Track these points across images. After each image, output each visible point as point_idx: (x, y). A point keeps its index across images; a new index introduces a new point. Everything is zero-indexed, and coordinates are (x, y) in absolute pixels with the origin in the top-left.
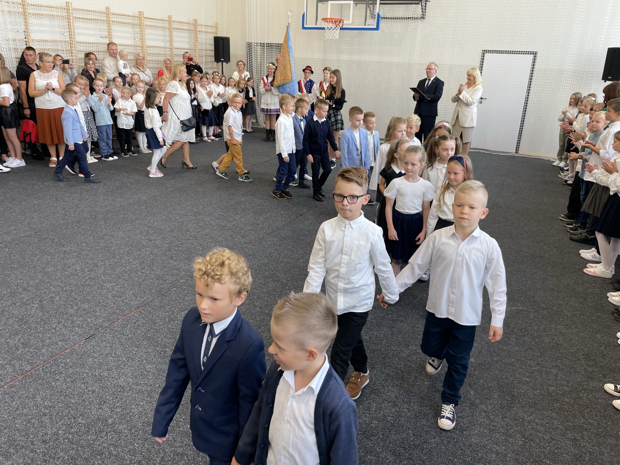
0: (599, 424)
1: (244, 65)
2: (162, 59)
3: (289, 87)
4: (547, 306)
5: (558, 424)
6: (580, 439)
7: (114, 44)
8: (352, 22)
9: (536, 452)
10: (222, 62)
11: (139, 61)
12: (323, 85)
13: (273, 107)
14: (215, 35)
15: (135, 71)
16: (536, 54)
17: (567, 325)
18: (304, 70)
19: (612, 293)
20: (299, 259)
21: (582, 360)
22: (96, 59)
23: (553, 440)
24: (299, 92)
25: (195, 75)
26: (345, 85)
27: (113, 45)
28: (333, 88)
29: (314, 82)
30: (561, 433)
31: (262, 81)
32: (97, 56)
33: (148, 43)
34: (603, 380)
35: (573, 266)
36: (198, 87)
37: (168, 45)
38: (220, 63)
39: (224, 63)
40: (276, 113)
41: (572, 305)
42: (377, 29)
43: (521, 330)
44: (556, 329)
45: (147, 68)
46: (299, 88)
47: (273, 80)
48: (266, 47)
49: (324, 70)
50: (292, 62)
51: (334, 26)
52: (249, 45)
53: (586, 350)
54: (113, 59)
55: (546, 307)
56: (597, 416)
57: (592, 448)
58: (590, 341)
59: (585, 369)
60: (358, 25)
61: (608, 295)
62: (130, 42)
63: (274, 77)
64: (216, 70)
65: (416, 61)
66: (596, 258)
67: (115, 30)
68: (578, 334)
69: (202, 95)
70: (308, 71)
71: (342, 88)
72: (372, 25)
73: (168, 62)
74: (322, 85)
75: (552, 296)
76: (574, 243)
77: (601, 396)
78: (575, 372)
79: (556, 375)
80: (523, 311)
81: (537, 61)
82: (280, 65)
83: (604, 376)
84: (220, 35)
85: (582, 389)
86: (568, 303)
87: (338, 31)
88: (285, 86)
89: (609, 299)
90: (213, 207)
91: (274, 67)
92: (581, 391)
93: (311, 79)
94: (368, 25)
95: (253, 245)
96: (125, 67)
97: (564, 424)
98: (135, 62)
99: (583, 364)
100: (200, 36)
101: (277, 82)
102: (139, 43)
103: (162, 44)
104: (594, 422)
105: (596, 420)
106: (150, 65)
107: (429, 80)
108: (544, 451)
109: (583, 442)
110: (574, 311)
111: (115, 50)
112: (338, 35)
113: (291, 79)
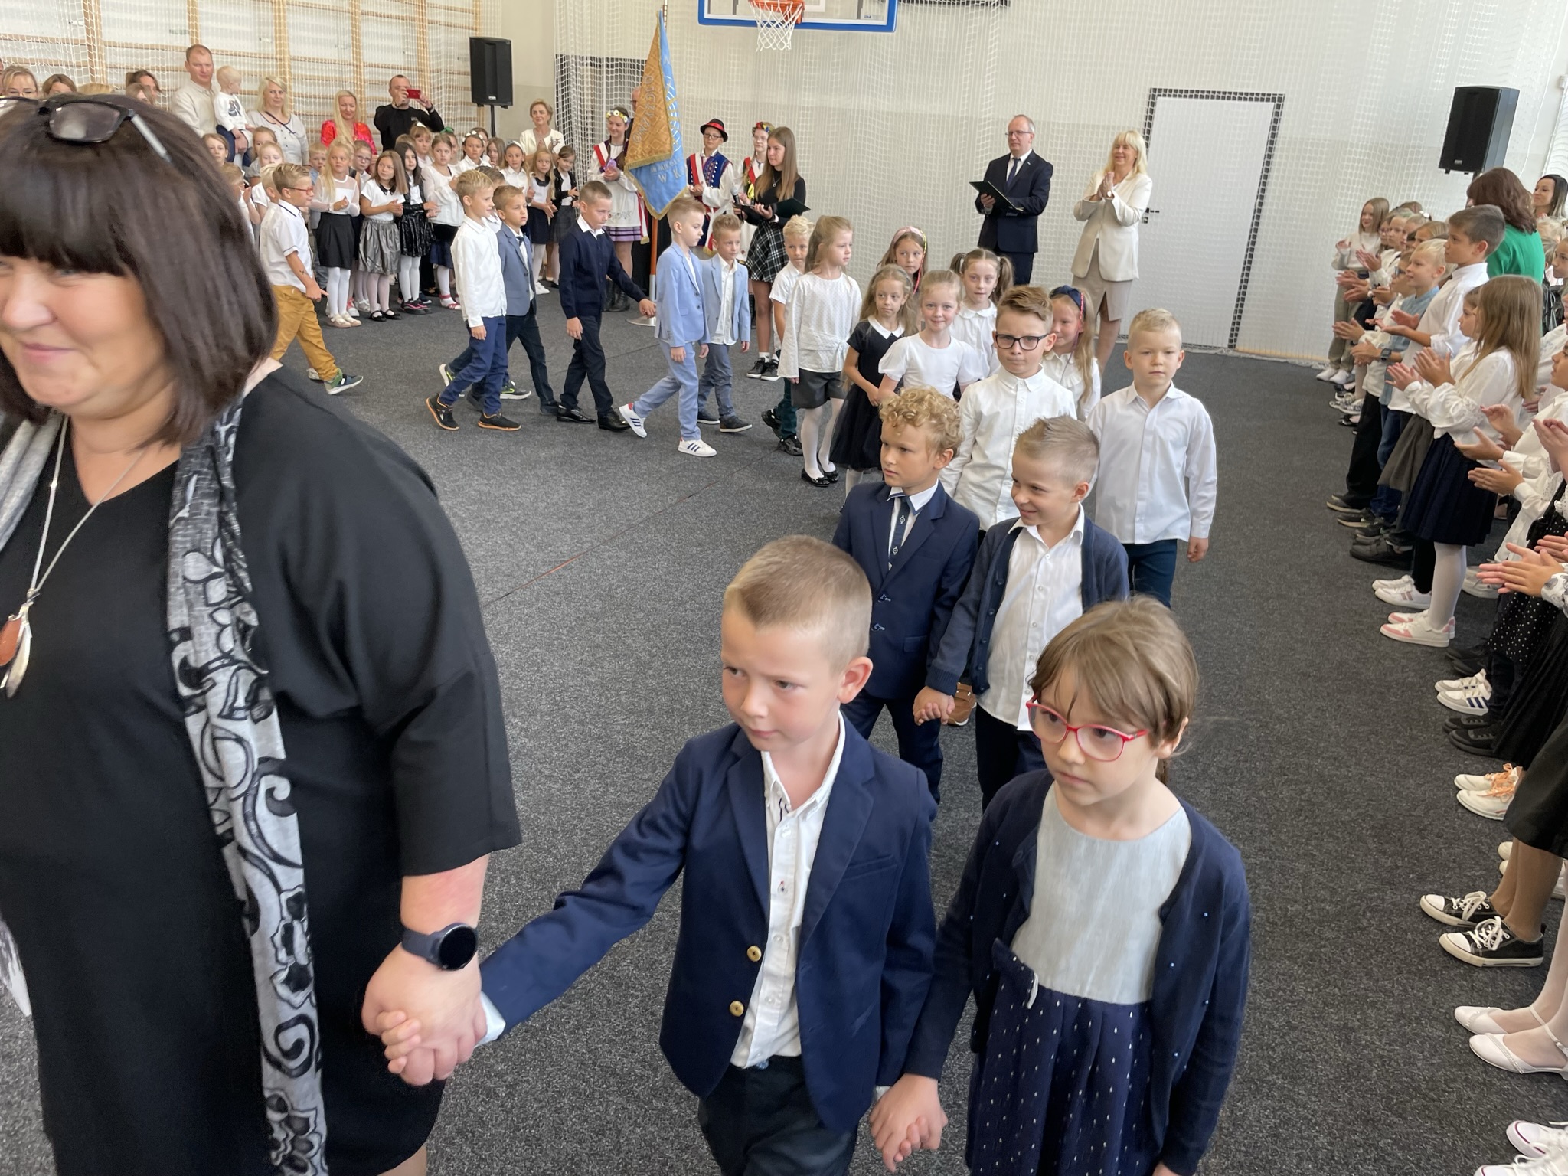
0: (1405, 991)
1: (550, 113)
3: (664, 171)
4: (1289, 712)
5: (1306, 992)
6: (1360, 1027)
7: (203, 51)
8: (826, 8)
9: (1251, 1057)
10: (492, 104)
11: (273, 96)
12: (751, 169)
13: (623, 224)
14: (473, 34)
15: (261, 121)
16: (1280, 100)
17: (1335, 759)
18: (703, 129)
19: (1447, 683)
20: (684, 603)
21: (1370, 840)
22: (157, 88)
23: (1293, 1028)
24: (690, 183)
25: (418, 136)
26: (805, 167)
27: (200, 52)
28: (774, 174)
29: (728, 162)
30: (1312, 1013)
31: (595, 156)
32: (160, 81)
33: (296, 49)
34: (1419, 888)
35: (1357, 618)
36: (427, 166)
37: (348, 56)
38: (487, 108)
39: (497, 108)
40: (632, 238)
41: (1349, 710)
42: (889, 27)
43: (1225, 770)
44: (1309, 768)
45: (295, 118)
46: (689, 174)
47: (624, 153)
48: (605, 68)
49: (755, 129)
50: (672, 108)
51: (779, 17)
52: (563, 62)
53: (1380, 817)
54: (201, 88)
55: (1286, 715)
56: (1400, 973)
57: (1387, 1047)
58: (1391, 795)
59: (1376, 861)
60: (841, 18)
61: (1438, 686)
62: (248, 46)
63: (626, 145)
64: (475, 124)
65: (986, 113)
66: (1411, 599)
67: (207, 13)
68: (1360, 780)
69: (438, 188)
70: (713, 132)
71: (797, 175)
72: (877, 18)
73: (350, 100)
74: (748, 168)
75: (1303, 691)
76: (1361, 563)
77: (1412, 924)
78: (1352, 869)
79: (1305, 877)
80: (1231, 725)
81: (1284, 118)
82: (641, 115)
83: (1422, 878)
84: (486, 32)
85: (1368, 908)
86: (1339, 706)
87: (791, 30)
88: (654, 169)
89: (1440, 697)
90: (464, 474)
91: (626, 119)
92: (1364, 912)
93: (722, 153)
94: (866, 17)
95: (564, 568)
96: (233, 111)
97: (1320, 991)
98: (260, 98)
99: (1370, 850)
100: (431, 34)
101: (633, 157)
102: (271, 50)
103: (331, 54)
104: (1393, 987)
105: (1399, 983)
106: (301, 108)
107: (1016, 160)
108: (1269, 1056)
109: (1366, 1034)
110: (1353, 725)
111: (207, 65)
112: (789, 42)
113: (670, 151)
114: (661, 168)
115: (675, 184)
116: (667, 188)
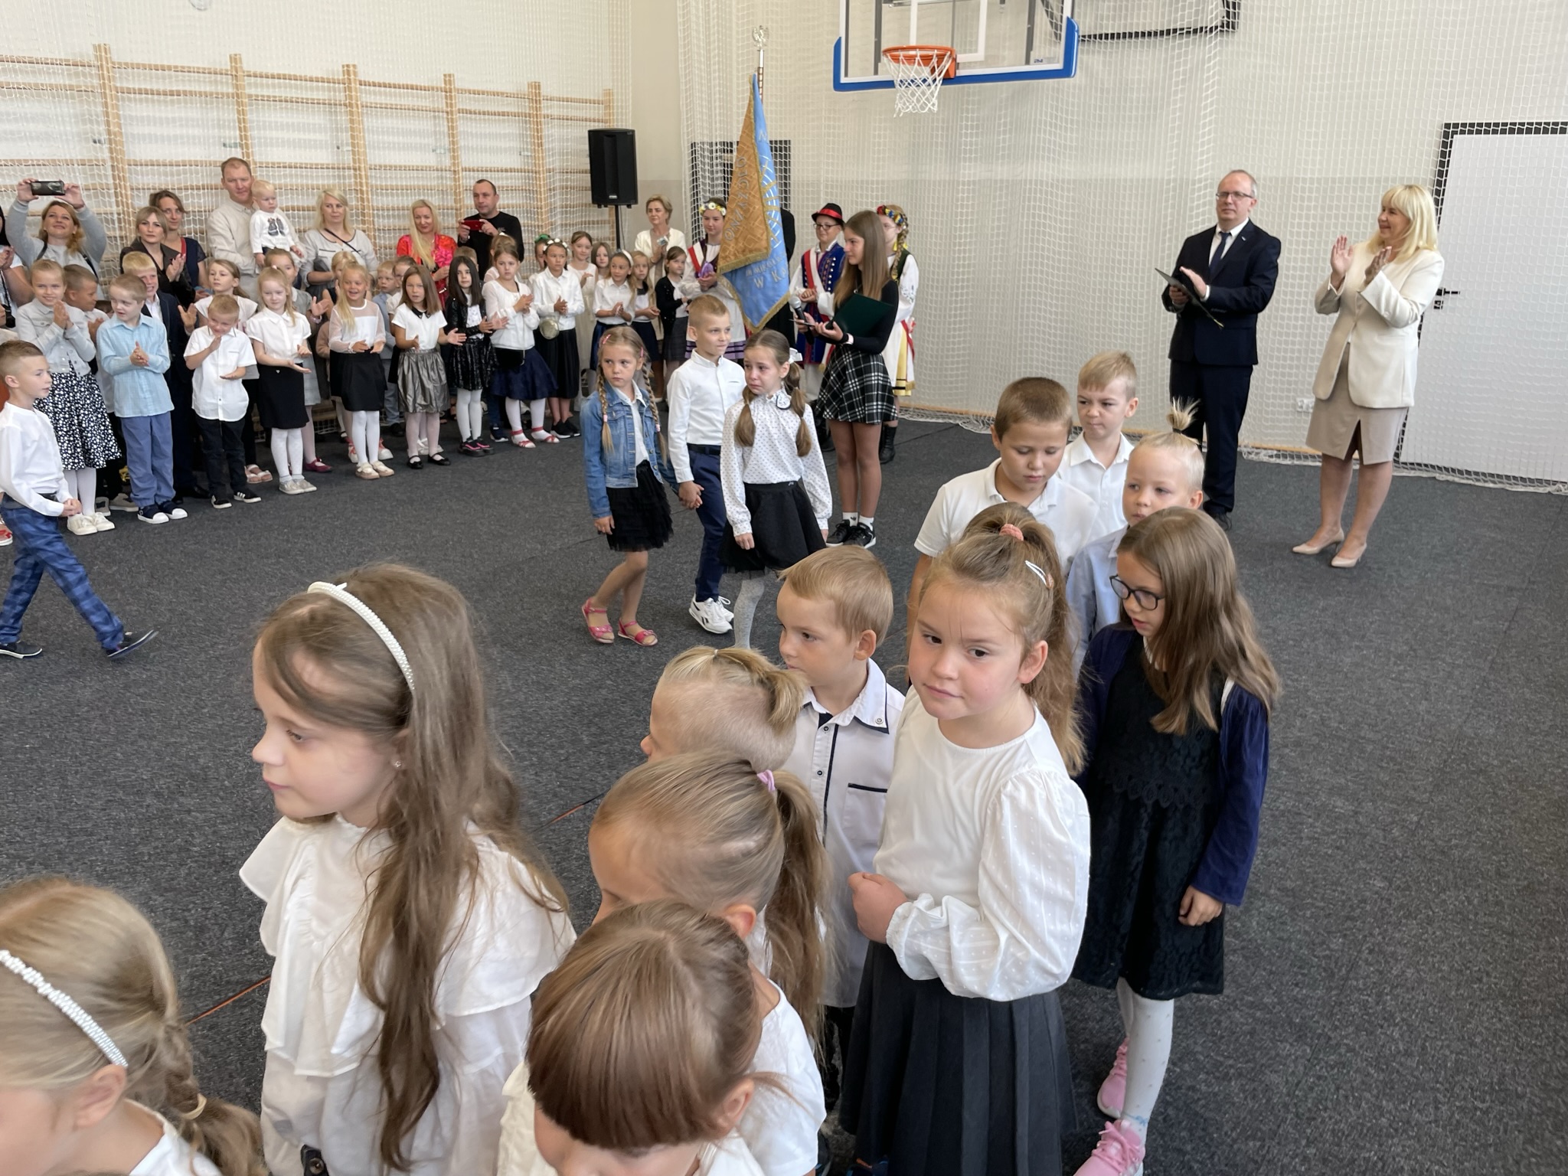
1: (669, 211)
2: (409, 201)
3: (761, 274)
7: (243, 165)
8: (987, 57)
10: (615, 204)
11: (329, 210)
18: (816, 217)
27: (234, 166)
28: (857, 275)
31: (689, 259)
33: (375, 157)
37: (447, 162)
38: (610, 207)
39: (622, 208)
42: (1065, 71)
46: (803, 277)
47: (720, 253)
51: (925, 72)
60: (1004, 65)
62: (323, 157)
65: (1201, 171)
67: (265, 122)
72: (1050, 60)
73: (425, 211)
87: (937, 88)
88: (749, 272)
91: (724, 211)
94: (1037, 61)
96: (274, 230)
100: (546, 130)
102: (348, 159)
103: (431, 160)
107: (1225, 235)
111: (245, 180)
112: (935, 100)
113: (766, 248)
114: (756, 270)
115: (774, 289)
116: (765, 295)
